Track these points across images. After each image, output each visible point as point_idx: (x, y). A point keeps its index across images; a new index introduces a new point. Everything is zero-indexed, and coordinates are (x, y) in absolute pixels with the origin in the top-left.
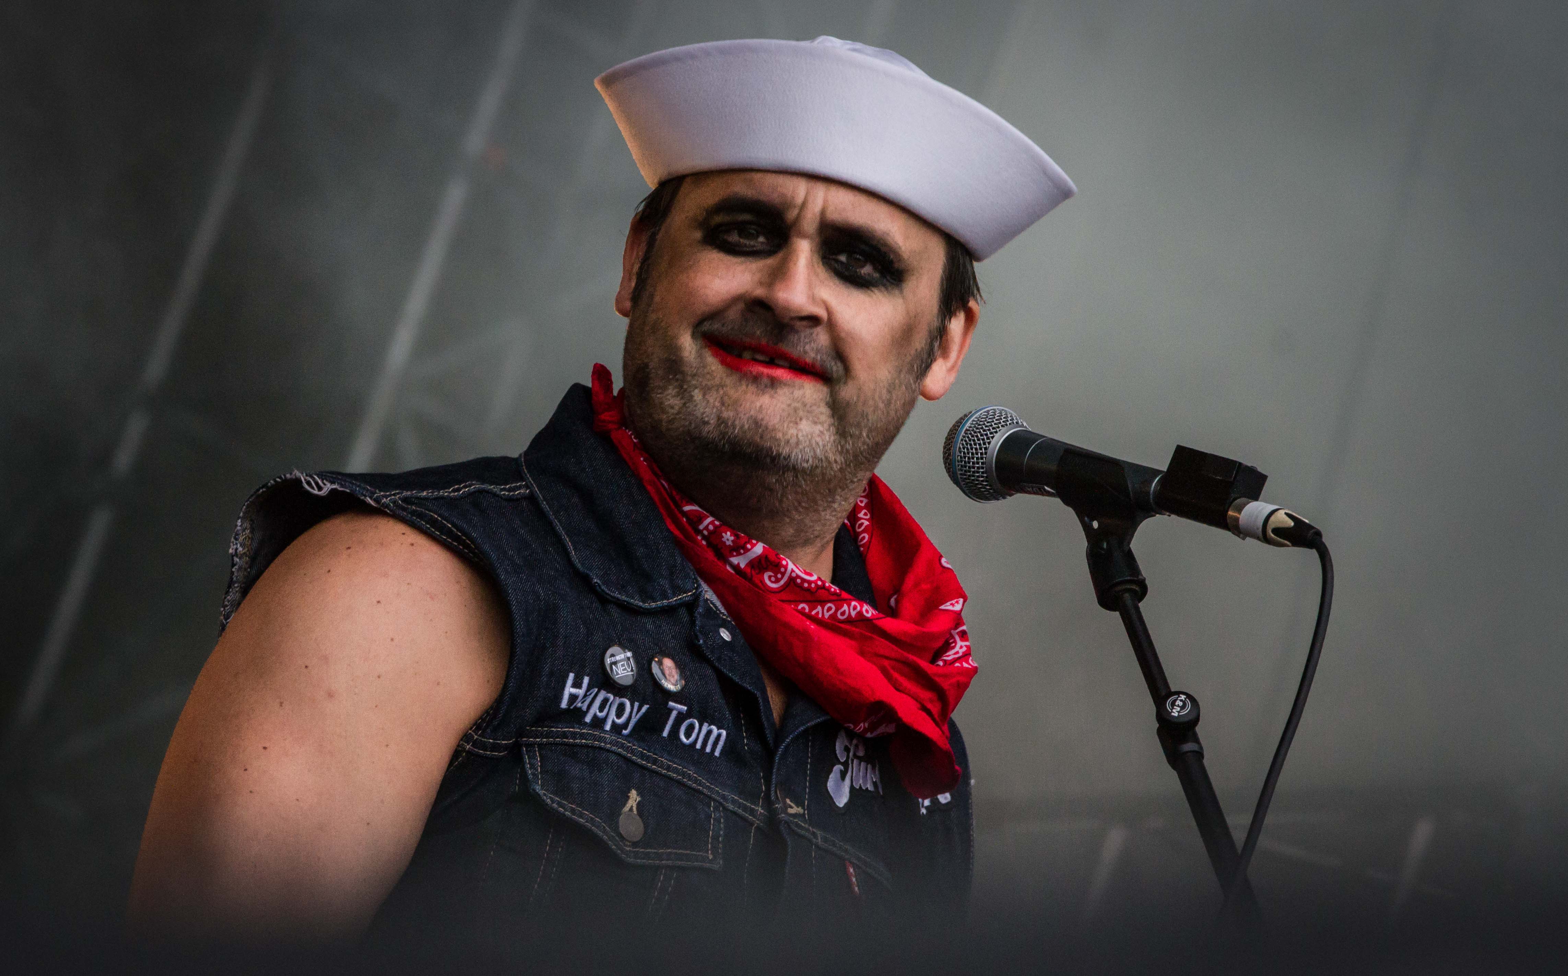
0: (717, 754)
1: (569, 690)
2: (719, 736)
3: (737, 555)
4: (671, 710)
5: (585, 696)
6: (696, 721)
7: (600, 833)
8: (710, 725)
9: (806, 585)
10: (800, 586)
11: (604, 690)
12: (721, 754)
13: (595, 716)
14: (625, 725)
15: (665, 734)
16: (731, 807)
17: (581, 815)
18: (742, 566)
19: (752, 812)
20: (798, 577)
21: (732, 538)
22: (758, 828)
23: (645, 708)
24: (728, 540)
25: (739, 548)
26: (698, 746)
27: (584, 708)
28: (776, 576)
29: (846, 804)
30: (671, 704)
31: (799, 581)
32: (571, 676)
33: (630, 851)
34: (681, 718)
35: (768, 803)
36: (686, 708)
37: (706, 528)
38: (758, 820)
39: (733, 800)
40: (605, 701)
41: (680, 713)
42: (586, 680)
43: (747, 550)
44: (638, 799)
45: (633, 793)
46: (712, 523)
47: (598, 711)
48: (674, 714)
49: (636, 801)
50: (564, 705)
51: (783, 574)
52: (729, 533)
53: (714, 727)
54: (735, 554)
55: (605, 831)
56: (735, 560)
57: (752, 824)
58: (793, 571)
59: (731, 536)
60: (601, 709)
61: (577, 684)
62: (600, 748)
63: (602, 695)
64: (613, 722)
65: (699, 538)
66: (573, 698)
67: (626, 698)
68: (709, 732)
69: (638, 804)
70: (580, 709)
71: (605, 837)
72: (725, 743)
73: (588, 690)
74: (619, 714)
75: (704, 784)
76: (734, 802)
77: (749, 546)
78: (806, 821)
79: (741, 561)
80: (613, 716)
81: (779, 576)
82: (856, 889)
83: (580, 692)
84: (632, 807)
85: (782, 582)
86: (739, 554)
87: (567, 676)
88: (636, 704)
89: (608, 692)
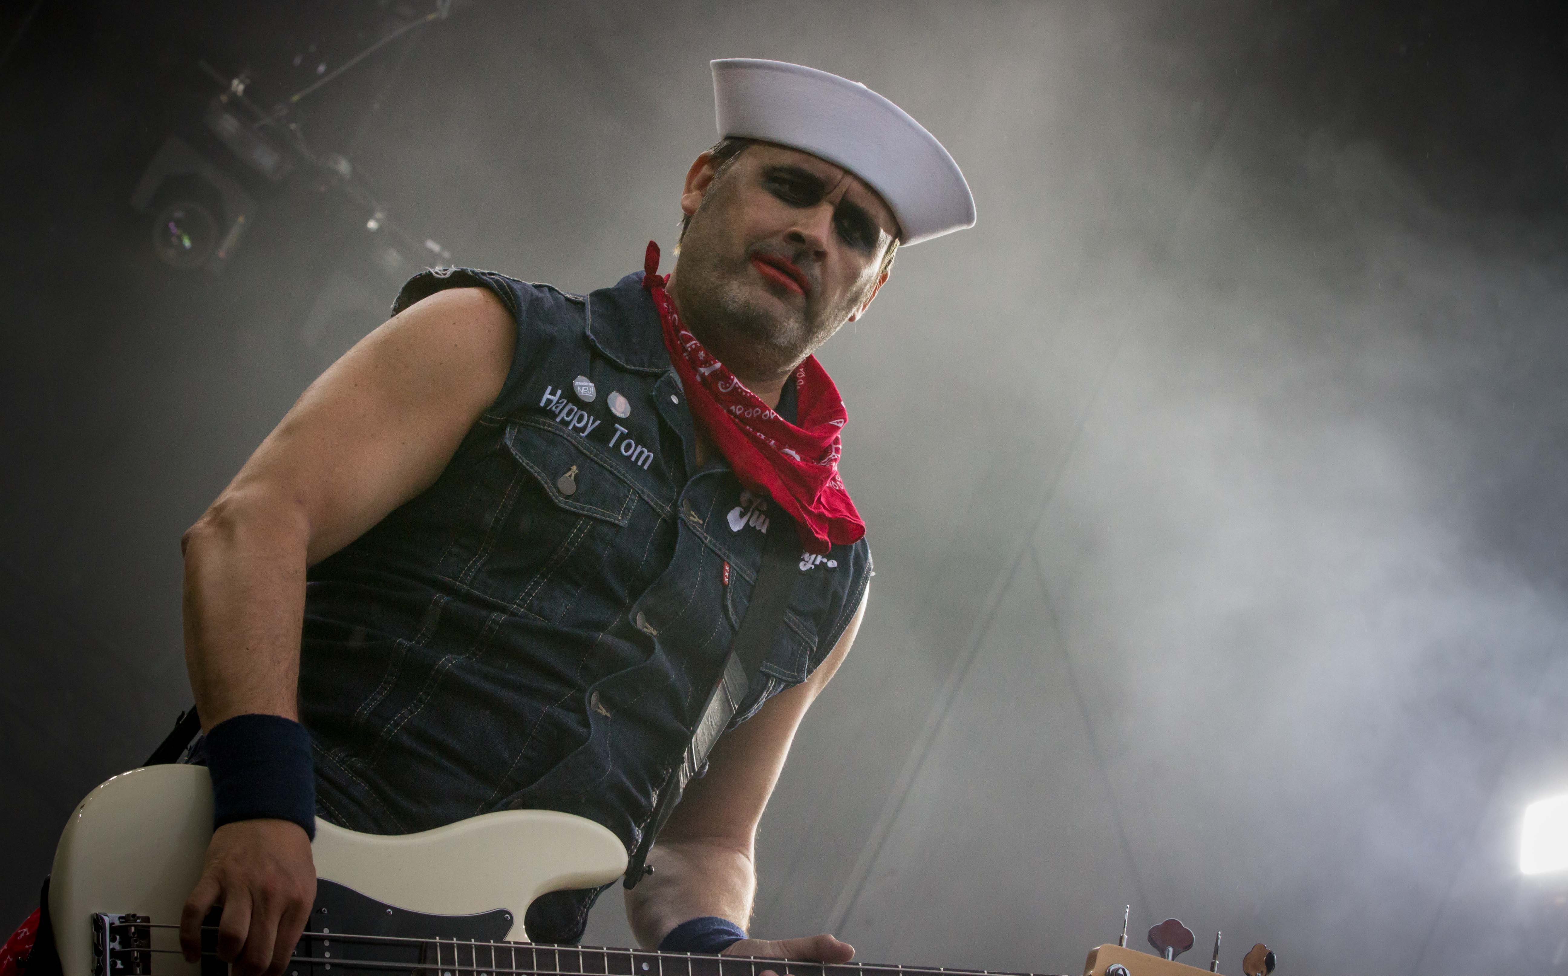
0: (645, 468)
1: (547, 396)
2: (648, 457)
3: (704, 367)
4: (616, 430)
5: (557, 402)
6: (633, 442)
7: (543, 482)
8: (642, 448)
9: (744, 394)
10: (740, 394)
11: (572, 403)
12: (648, 469)
13: (563, 419)
14: (583, 429)
15: (611, 445)
16: (646, 498)
17: (532, 468)
18: (706, 374)
19: (662, 508)
20: (739, 387)
21: (704, 355)
22: (663, 519)
23: (598, 422)
24: (701, 356)
25: (706, 363)
26: (633, 459)
27: (557, 412)
28: (725, 385)
29: (738, 531)
30: (617, 425)
31: (740, 390)
32: (550, 388)
33: (562, 500)
34: (623, 437)
35: (675, 506)
36: (627, 431)
37: (691, 347)
38: (665, 514)
39: (649, 495)
40: (571, 411)
41: (622, 433)
42: (559, 392)
43: (711, 365)
44: (577, 471)
45: (574, 468)
46: (695, 344)
47: (565, 416)
48: (618, 433)
49: (575, 472)
50: (542, 404)
51: (730, 384)
52: (703, 352)
53: (645, 450)
54: (703, 366)
55: (546, 482)
56: (702, 370)
57: (659, 516)
58: (737, 383)
59: (703, 354)
60: (568, 415)
61: (553, 393)
62: (559, 435)
63: (570, 406)
64: (574, 425)
65: (685, 354)
66: (549, 401)
67: (585, 411)
68: (641, 453)
69: (576, 475)
70: (554, 412)
71: (546, 486)
72: (652, 462)
73: (560, 398)
74: (579, 421)
75: (629, 478)
76: (648, 496)
77: (712, 362)
78: (703, 529)
79: (705, 371)
80: (575, 422)
81: (728, 385)
82: (726, 580)
83: (555, 399)
84: (571, 475)
85: (729, 389)
86: (706, 367)
87: (547, 388)
88: (592, 418)
89: (574, 405)
